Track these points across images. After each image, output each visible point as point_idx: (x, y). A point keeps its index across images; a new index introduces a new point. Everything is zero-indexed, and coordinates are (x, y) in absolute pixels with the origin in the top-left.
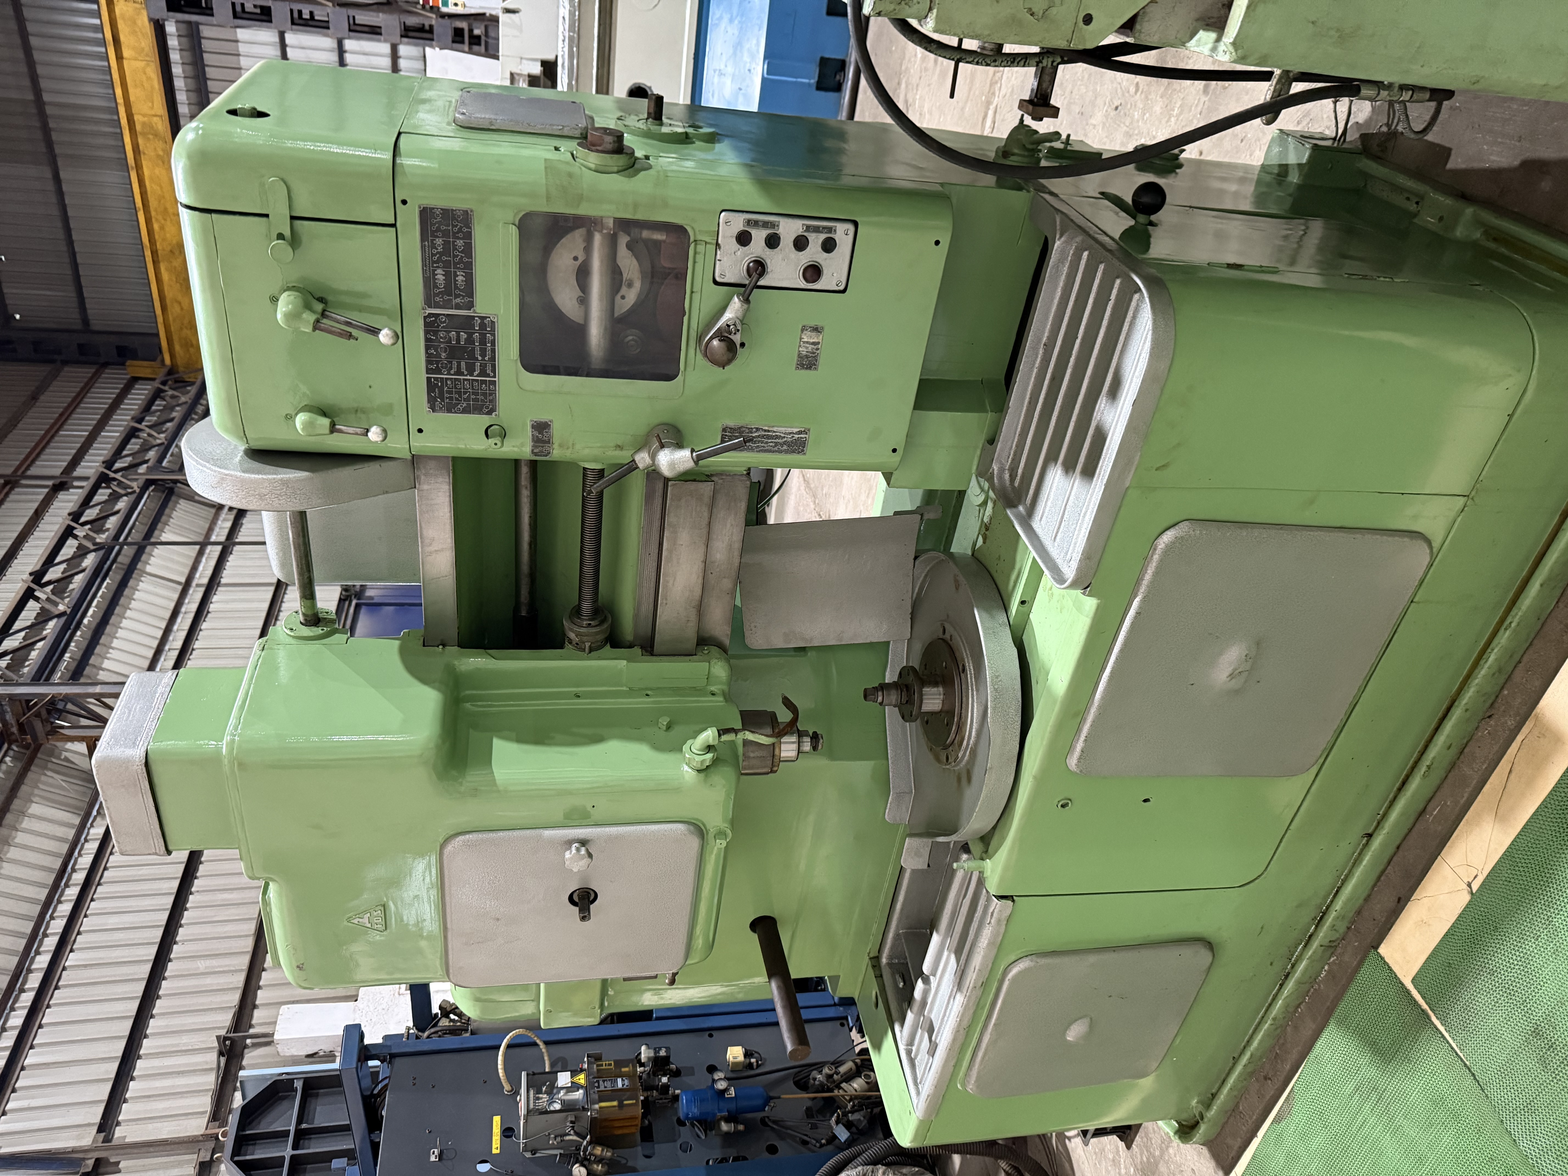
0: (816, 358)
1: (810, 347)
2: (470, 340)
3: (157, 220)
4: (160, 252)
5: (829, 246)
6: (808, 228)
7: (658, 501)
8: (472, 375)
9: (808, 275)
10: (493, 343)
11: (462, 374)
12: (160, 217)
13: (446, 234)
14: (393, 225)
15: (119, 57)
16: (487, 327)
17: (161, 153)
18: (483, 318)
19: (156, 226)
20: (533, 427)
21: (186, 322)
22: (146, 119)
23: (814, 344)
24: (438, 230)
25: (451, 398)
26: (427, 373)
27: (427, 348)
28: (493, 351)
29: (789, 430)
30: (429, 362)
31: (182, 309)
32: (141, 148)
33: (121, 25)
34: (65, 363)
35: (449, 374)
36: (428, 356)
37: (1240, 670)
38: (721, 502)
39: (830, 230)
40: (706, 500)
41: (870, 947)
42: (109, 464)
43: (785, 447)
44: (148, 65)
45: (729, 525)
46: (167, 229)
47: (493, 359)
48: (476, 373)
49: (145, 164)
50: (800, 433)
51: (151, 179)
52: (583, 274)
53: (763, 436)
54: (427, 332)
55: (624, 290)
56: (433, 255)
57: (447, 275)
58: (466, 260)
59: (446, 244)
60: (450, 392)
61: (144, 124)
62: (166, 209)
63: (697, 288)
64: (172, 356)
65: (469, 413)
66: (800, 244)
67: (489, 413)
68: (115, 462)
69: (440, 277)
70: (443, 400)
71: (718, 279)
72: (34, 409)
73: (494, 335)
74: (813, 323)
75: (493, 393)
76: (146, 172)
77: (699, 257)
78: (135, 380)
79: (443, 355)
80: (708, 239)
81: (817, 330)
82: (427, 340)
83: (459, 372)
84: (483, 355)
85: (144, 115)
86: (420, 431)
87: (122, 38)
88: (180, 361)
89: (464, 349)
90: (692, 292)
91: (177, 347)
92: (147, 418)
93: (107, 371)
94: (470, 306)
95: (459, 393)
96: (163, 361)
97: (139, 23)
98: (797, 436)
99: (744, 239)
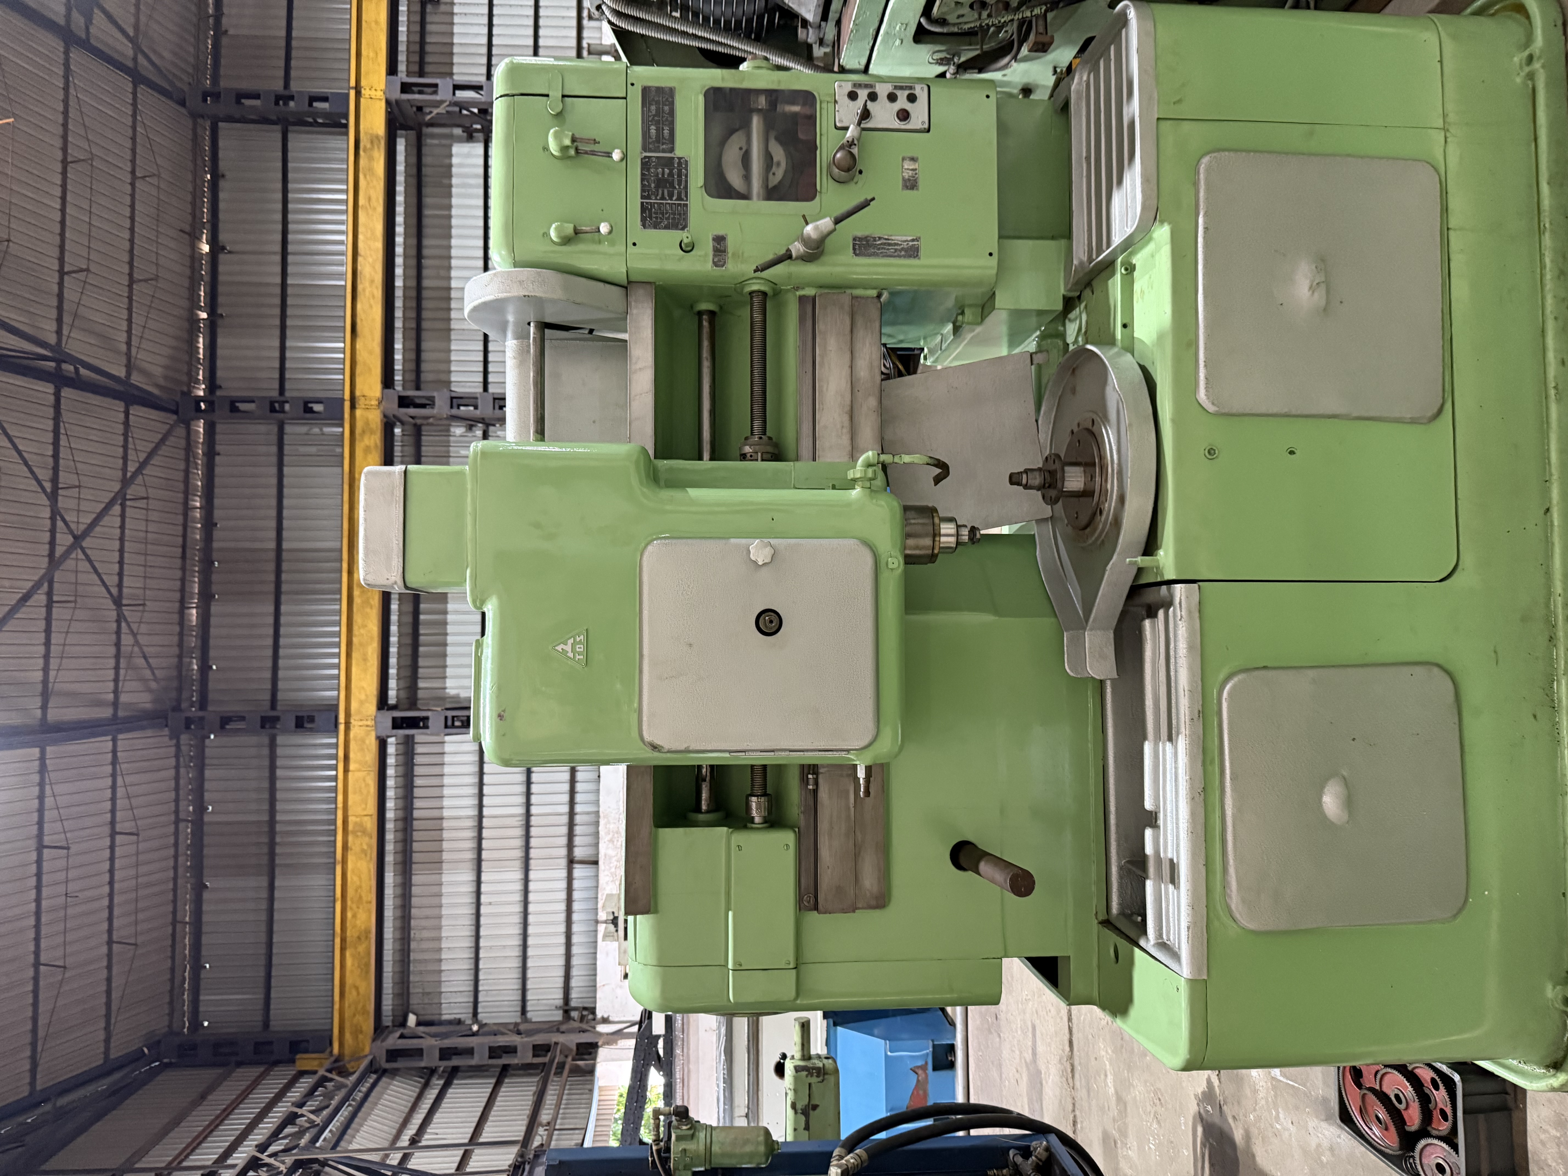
0: (916, 181)
1: (911, 172)
2: (671, 174)
3: (351, 908)
4: (348, 939)
5: (912, 98)
6: (896, 87)
7: (809, 323)
8: (671, 200)
9: (900, 116)
10: (686, 176)
11: (665, 199)
12: (354, 906)
13: (657, 103)
14: (625, 98)
15: (346, 770)
16: (683, 164)
17: (365, 847)
18: (680, 159)
19: (349, 915)
20: (714, 239)
21: (360, 1007)
22: (358, 819)
23: (912, 170)
24: (653, 100)
25: (656, 218)
26: (642, 198)
27: (642, 180)
28: (686, 181)
29: (904, 238)
30: (643, 191)
31: (358, 994)
32: (349, 845)
33: (353, 746)
34: (239, 1064)
35: (656, 199)
36: (643, 186)
37: (1317, 281)
38: (860, 322)
39: (911, 88)
40: (847, 308)
41: (1095, 902)
42: (262, 1148)
43: (903, 253)
44: (368, 774)
45: (868, 345)
46: (359, 916)
47: (686, 187)
48: (674, 198)
49: (351, 858)
50: (913, 240)
51: (353, 871)
52: (746, 159)
53: (885, 244)
54: (642, 169)
55: (774, 169)
56: (649, 116)
57: (657, 130)
58: (670, 119)
59: (658, 110)
60: (656, 213)
61: (356, 823)
62: (361, 897)
63: (824, 131)
64: (341, 1045)
65: (669, 228)
66: (892, 98)
67: (683, 229)
68: (270, 1145)
69: (653, 131)
70: (651, 218)
71: (838, 125)
72: (200, 1108)
73: (687, 170)
74: (910, 155)
75: (686, 213)
76: (350, 865)
77: (824, 112)
78: (302, 1074)
79: (653, 185)
80: (829, 99)
81: (913, 159)
82: (642, 174)
83: (663, 198)
84: (680, 185)
85: (357, 816)
86: (634, 244)
87: (352, 755)
88: (347, 1051)
89: (666, 181)
90: (821, 135)
91: (348, 1036)
92: (309, 1103)
93: (276, 1069)
94: (672, 150)
95: (663, 214)
96: (331, 1052)
97: (367, 742)
98: (911, 243)
99: (853, 96)
